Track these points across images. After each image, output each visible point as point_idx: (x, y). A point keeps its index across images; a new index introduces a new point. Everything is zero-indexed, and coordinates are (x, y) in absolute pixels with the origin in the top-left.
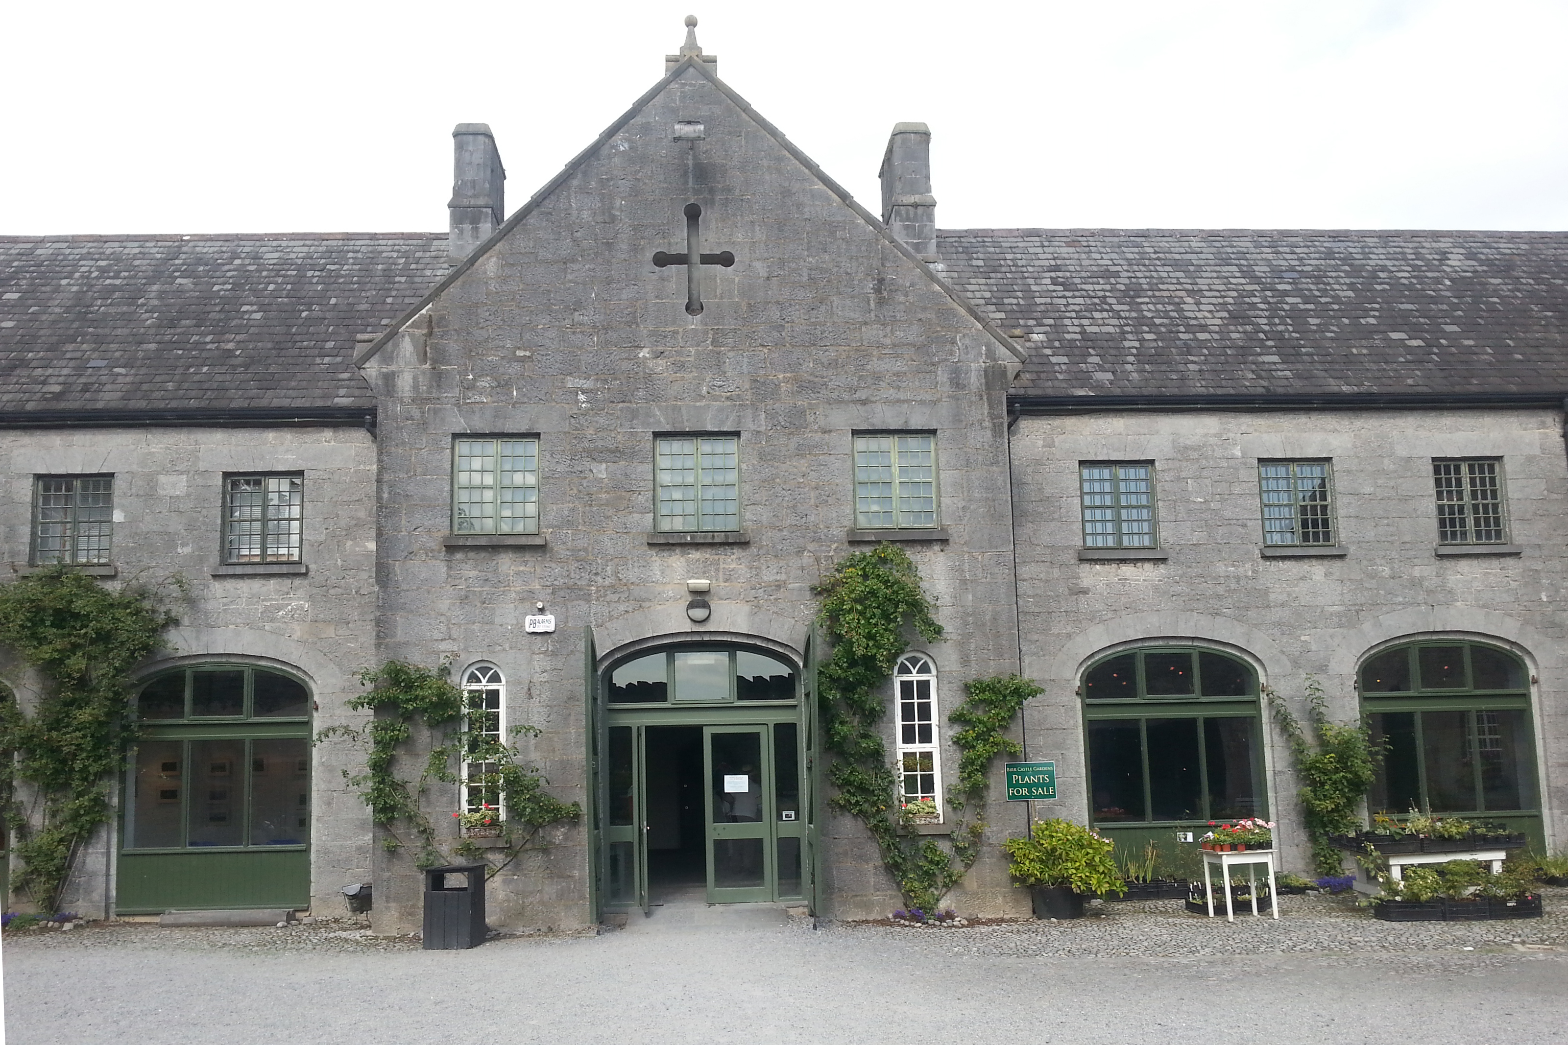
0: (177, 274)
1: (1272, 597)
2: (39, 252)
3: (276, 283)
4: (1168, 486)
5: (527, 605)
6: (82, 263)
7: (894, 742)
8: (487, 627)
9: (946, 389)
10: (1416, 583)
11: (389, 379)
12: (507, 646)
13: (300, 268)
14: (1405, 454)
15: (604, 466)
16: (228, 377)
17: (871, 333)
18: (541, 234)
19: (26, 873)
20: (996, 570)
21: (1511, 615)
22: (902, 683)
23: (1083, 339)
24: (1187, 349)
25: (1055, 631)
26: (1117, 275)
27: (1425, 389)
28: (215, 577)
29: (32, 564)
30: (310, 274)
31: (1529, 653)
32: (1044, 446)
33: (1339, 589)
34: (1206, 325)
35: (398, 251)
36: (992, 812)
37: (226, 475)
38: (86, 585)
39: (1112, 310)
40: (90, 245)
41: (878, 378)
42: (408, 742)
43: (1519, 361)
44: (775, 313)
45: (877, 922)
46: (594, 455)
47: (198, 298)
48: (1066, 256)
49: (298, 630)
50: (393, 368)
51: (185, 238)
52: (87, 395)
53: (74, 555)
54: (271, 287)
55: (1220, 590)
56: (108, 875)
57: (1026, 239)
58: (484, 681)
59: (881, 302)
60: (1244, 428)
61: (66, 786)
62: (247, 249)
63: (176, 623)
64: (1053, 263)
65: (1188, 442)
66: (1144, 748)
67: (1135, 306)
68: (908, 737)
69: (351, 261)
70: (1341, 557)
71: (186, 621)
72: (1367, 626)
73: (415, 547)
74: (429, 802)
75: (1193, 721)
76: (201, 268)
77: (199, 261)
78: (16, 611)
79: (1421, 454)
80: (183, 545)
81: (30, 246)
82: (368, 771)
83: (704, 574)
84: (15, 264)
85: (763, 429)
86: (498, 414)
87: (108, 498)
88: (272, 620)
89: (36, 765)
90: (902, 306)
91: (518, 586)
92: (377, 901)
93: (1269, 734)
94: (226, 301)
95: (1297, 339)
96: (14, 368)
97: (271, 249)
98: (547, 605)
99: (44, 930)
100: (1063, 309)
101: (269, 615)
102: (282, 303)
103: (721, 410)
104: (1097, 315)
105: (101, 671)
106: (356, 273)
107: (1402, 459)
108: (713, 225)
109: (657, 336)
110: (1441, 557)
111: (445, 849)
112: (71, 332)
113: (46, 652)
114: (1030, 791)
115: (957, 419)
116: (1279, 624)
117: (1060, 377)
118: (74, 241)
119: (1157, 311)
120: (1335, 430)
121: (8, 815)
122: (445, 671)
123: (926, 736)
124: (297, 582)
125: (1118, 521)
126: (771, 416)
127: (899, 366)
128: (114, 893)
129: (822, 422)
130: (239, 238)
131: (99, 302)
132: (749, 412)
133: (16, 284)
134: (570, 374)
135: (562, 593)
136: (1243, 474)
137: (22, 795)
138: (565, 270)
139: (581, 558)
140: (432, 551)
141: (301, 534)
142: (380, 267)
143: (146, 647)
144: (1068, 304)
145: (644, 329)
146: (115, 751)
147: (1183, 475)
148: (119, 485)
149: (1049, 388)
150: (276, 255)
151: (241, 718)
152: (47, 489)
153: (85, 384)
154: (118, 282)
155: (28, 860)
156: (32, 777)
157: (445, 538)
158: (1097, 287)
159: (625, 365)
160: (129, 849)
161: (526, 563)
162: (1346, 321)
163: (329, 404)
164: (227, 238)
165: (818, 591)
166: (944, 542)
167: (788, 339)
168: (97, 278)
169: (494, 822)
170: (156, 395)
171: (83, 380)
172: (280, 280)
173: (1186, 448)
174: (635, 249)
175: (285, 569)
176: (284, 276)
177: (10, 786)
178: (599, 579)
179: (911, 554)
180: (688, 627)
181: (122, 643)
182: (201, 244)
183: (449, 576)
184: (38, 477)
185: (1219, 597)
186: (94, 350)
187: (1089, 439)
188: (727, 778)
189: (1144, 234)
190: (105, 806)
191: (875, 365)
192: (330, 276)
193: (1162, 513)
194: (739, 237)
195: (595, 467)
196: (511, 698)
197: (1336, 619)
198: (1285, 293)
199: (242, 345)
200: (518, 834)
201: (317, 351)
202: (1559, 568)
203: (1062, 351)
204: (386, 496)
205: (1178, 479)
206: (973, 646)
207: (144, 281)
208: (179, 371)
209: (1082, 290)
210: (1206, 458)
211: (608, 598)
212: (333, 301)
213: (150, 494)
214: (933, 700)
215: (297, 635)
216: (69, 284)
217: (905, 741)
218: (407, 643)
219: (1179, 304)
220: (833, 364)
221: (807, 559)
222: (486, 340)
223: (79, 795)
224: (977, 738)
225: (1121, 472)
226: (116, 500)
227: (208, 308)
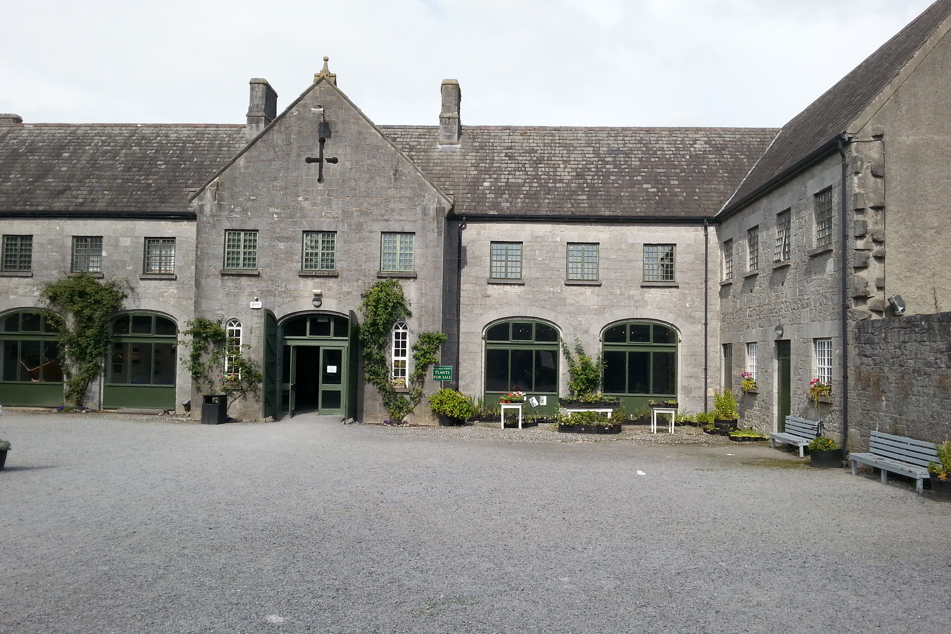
0: (133, 144)
1: (568, 301)
2: (78, 132)
3: (173, 150)
4: (527, 253)
5: (252, 297)
6: (95, 138)
7: (391, 356)
8: (236, 306)
9: (420, 215)
10: (630, 297)
11: (201, 207)
12: (243, 313)
13: (184, 142)
14: (632, 242)
15: (283, 244)
16: (148, 197)
17: (392, 192)
18: (261, 149)
19: (70, 391)
20: (435, 290)
21: (672, 313)
22: (396, 333)
23: (505, 186)
24: (549, 191)
25: (475, 312)
26: (535, 152)
27: (643, 214)
28: (141, 279)
29: (72, 271)
30: (188, 145)
31: (678, 329)
32: (476, 235)
33: (597, 299)
34: (563, 180)
35: (227, 134)
36: (426, 384)
37: (146, 238)
38: (91, 281)
39: (525, 171)
40: (99, 128)
41: (393, 211)
42: (205, 349)
43: (696, 200)
44: (353, 183)
45: (378, 424)
46: (279, 239)
47: (140, 157)
48: (517, 141)
49: (172, 301)
50: (203, 203)
51: (138, 125)
52: (93, 204)
53: (88, 269)
54: (171, 152)
55: (546, 297)
56: (100, 393)
57: (503, 131)
58: (235, 326)
59: (396, 180)
60: (562, 229)
61: (84, 359)
62: (163, 132)
63: (126, 297)
64: (510, 144)
65: (538, 235)
66: (510, 362)
67: (536, 169)
68: (397, 354)
69: (206, 139)
70: (600, 286)
71: (130, 296)
72: (607, 315)
73: (210, 274)
74: (212, 371)
75: (532, 351)
76: (143, 142)
77: (143, 138)
78: (65, 291)
79: (639, 242)
80: (129, 266)
81: (74, 128)
82: (189, 358)
83: (320, 288)
84: (68, 138)
85: (346, 230)
86: (243, 222)
87: (101, 246)
88: (163, 297)
89: (73, 350)
90: (404, 182)
91: (248, 290)
92: (193, 407)
93: (562, 358)
94: (152, 159)
95: (600, 187)
96: (65, 190)
97: (173, 132)
98: (259, 298)
99: (76, 412)
100: (504, 170)
101: (161, 295)
102: (174, 160)
103: (330, 222)
104: (517, 173)
105: (98, 314)
106: (207, 145)
107: (630, 244)
108: (330, 146)
109: (306, 192)
110: (643, 287)
111: (218, 389)
112: (88, 173)
113: (76, 308)
114: (442, 377)
115: (424, 228)
116: (569, 313)
117: (487, 204)
118: (92, 126)
119: (545, 171)
120: (602, 231)
121: (63, 369)
122: (220, 322)
123: (404, 353)
124: (172, 282)
125: (506, 267)
126: (350, 225)
127: (402, 206)
128: (102, 400)
129: (369, 228)
130: (161, 126)
131: (100, 158)
132: (341, 223)
133: (68, 149)
134: (271, 206)
135: (265, 293)
136: (560, 249)
137: (68, 362)
138: (270, 164)
139: (273, 280)
140: (216, 275)
141: (174, 262)
142: (217, 142)
143: (113, 307)
144: (507, 167)
145: (300, 189)
146: (102, 346)
147: (534, 248)
148: (104, 241)
149: (480, 210)
150: (175, 135)
151: (150, 335)
152: (77, 241)
153: (92, 199)
154: (109, 148)
155: (70, 386)
156: (73, 354)
157: (221, 271)
158: (524, 158)
159: (293, 203)
160: (107, 384)
161: (251, 281)
162: (627, 178)
163: (185, 210)
164: (156, 126)
165: (363, 296)
166: (415, 278)
167: (357, 194)
168: (101, 146)
169: (236, 379)
170: (119, 205)
171: (91, 197)
172: (175, 148)
173: (536, 237)
174: (299, 156)
175: (167, 277)
176: (177, 146)
177: (64, 357)
178: (279, 288)
179: (401, 282)
180: (313, 308)
181: (104, 305)
182: (145, 128)
183: (222, 285)
184: (74, 237)
185: (545, 300)
186: (96, 182)
187: (496, 232)
188: (328, 367)
189: (558, 129)
190: (99, 367)
191: (392, 205)
192: (196, 147)
193: (524, 265)
194: (340, 152)
195: (279, 244)
196: (244, 333)
197: (594, 312)
198: (607, 163)
199: (155, 181)
200: (245, 385)
201: (184, 185)
202: (696, 293)
203: (494, 192)
204: (199, 253)
205: (532, 250)
206: (423, 320)
207: (119, 148)
208: (129, 193)
209: (517, 160)
210: (545, 242)
211: (282, 296)
212: (195, 160)
213: (116, 245)
214: (407, 340)
215: (172, 303)
216: (89, 149)
217: (395, 356)
218: (206, 311)
219: (556, 168)
220: (375, 205)
221: (360, 283)
222: (239, 192)
223: (89, 362)
224: (421, 356)
225: (510, 246)
226: (103, 247)
227: (144, 163)
